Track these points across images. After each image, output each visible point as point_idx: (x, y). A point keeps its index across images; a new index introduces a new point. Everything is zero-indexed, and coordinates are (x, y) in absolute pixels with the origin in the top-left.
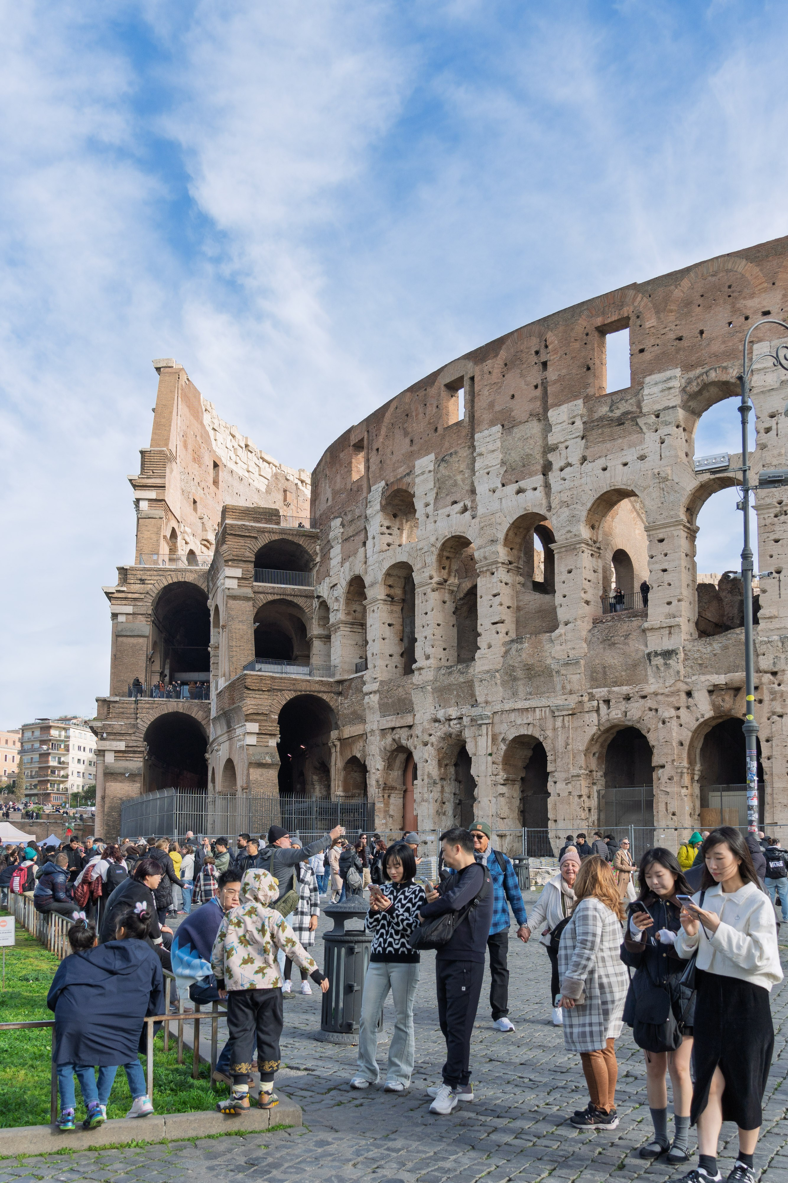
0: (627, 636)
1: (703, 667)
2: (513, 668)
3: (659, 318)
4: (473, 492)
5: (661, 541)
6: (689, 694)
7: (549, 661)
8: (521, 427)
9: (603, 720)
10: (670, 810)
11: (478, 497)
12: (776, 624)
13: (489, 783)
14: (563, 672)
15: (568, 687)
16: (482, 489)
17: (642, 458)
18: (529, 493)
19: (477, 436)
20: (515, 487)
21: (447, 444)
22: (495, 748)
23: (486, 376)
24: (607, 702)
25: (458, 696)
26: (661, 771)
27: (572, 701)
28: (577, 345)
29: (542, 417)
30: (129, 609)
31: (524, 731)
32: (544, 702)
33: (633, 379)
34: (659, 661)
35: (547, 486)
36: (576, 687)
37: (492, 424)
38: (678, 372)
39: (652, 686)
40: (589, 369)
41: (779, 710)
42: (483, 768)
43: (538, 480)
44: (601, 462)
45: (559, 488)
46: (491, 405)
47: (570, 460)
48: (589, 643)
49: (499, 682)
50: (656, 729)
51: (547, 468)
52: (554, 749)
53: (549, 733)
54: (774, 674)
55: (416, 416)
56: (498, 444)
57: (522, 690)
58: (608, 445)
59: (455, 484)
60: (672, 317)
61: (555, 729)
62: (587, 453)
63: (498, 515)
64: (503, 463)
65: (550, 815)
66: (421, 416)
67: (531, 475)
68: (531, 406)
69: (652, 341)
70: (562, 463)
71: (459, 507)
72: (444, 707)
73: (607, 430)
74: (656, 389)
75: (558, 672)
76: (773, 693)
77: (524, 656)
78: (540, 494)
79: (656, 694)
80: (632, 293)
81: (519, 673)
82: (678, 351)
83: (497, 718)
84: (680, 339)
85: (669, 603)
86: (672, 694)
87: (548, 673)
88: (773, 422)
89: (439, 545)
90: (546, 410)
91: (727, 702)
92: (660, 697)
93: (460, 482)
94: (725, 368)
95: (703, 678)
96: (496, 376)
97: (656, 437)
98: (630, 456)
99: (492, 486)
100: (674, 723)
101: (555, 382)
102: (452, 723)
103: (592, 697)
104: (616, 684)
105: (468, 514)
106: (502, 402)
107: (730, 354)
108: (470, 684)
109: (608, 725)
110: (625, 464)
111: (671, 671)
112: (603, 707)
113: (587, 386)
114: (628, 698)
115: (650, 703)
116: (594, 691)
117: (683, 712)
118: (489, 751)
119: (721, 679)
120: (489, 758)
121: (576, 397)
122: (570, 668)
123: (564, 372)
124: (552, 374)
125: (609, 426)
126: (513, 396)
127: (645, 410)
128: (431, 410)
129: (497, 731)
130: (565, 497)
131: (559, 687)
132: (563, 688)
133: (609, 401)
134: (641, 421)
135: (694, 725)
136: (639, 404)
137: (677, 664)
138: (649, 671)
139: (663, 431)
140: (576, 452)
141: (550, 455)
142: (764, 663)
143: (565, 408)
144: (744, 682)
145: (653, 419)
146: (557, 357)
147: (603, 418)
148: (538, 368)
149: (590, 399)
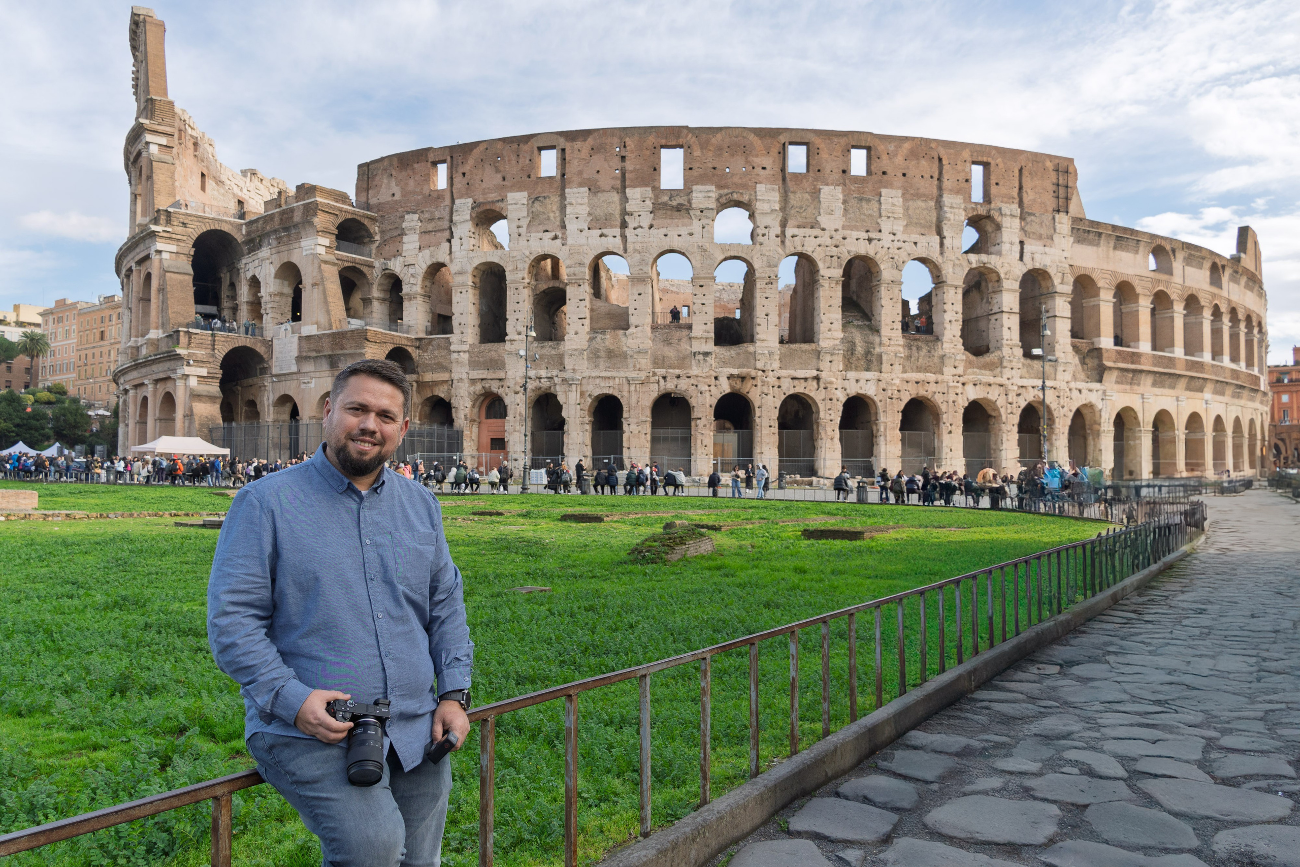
0: (680, 340)
1: (724, 363)
2: (598, 350)
3: (702, 152)
4: (564, 227)
5: (701, 286)
6: (716, 378)
7: (625, 349)
8: (605, 194)
9: (662, 388)
10: (704, 444)
11: (568, 232)
12: (765, 344)
13: (578, 421)
14: (635, 356)
15: (638, 366)
16: (572, 226)
17: (691, 234)
18: (610, 239)
19: (567, 190)
20: (599, 232)
21: (539, 189)
22: (583, 401)
23: (576, 152)
24: (664, 378)
25: (549, 363)
26: (698, 421)
27: (643, 375)
28: (648, 153)
29: (622, 190)
30: (174, 248)
31: (606, 391)
32: (622, 374)
33: (685, 185)
34: (701, 357)
35: (624, 237)
36: (643, 367)
37: (581, 185)
38: (713, 188)
39: (695, 371)
40: (655, 169)
41: (766, 391)
42: (573, 412)
43: (617, 231)
44: (664, 231)
45: (634, 240)
46: (580, 173)
47: (642, 224)
48: (653, 340)
49: (585, 357)
50: (697, 396)
51: (624, 225)
52: (629, 404)
53: (625, 394)
54: (763, 371)
55: (509, 161)
56: (586, 200)
57: (602, 364)
58: (669, 221)
59: (548, 219)
60: (710, 154)
61: (629, 392)
62: (654, 223)
63: (585, 248)
64: (589, 214)
65: (625, 444)
66: (514, 162)
67: (612, 227)
68: (613, 182)
69: (698, 165)
70: (636, 225)
71: (552, 234)
72: (535, 369)
73: (669, 212)
74: (700, 195)
75: (631, 356)
76: (763, 381)
77: (607, 343)
78: (618, 240)
79: (697, 376)
80: (685, 131)
81: (602, 354)
82: (714, 175)
83: (584, 381)
84: (714, 168)
85: (706, 324)
86: (707, 377)
87: (624, 356)
89: (532, 258)
90: (624, 187)
91: (738, 385)
92: (699, 379)
93: (552, 218)
94: (742, 194)
95: (725, 370)
96: (585, 152)
97: (700, 223)
98: (684, 231)
99: (581, 228)
100: (708, 394)
101: (631, 172)
102: (542, 380)
103: (654, 374)
104: (670, 367)
105: (558, 242)
106: (589, 173)
107: (745, 186)
108: (561, 357)
109: (664, 392)
110: (679, 236)
111: (708, 364)
112: (662, 380)
113: (654, 180)
114: (678, 377)
115: (692, 381)
116: (656, 370)
117: (712, 388)
118: (578, 402)
119: (735, 372)
120: (578, 407)
121: (646, 186)
122: (641, 355)
123: (638, 167)
124: (629, 165)
125: (671, 210)
126: (598, 172)
127: (694, 206)
128: (524, 161)
129: (584, 389)
130: (638, 247)
131: (631, 365)
132: (635, 366)
133: (669, 194)
134: (692, 212)
135: (719, 396)
136: (689, 202)
137: (711, 360)
138: (693, 362)
139: (704, 221)
140: (646, 220)
141: (627, 217)
142: (759, 365)
143: (638, 190)
144: (748, 374)
145: (698, 213)
146: (633, 156)
147: (665, 204)
148: (619, 158)
149: (656, 189)
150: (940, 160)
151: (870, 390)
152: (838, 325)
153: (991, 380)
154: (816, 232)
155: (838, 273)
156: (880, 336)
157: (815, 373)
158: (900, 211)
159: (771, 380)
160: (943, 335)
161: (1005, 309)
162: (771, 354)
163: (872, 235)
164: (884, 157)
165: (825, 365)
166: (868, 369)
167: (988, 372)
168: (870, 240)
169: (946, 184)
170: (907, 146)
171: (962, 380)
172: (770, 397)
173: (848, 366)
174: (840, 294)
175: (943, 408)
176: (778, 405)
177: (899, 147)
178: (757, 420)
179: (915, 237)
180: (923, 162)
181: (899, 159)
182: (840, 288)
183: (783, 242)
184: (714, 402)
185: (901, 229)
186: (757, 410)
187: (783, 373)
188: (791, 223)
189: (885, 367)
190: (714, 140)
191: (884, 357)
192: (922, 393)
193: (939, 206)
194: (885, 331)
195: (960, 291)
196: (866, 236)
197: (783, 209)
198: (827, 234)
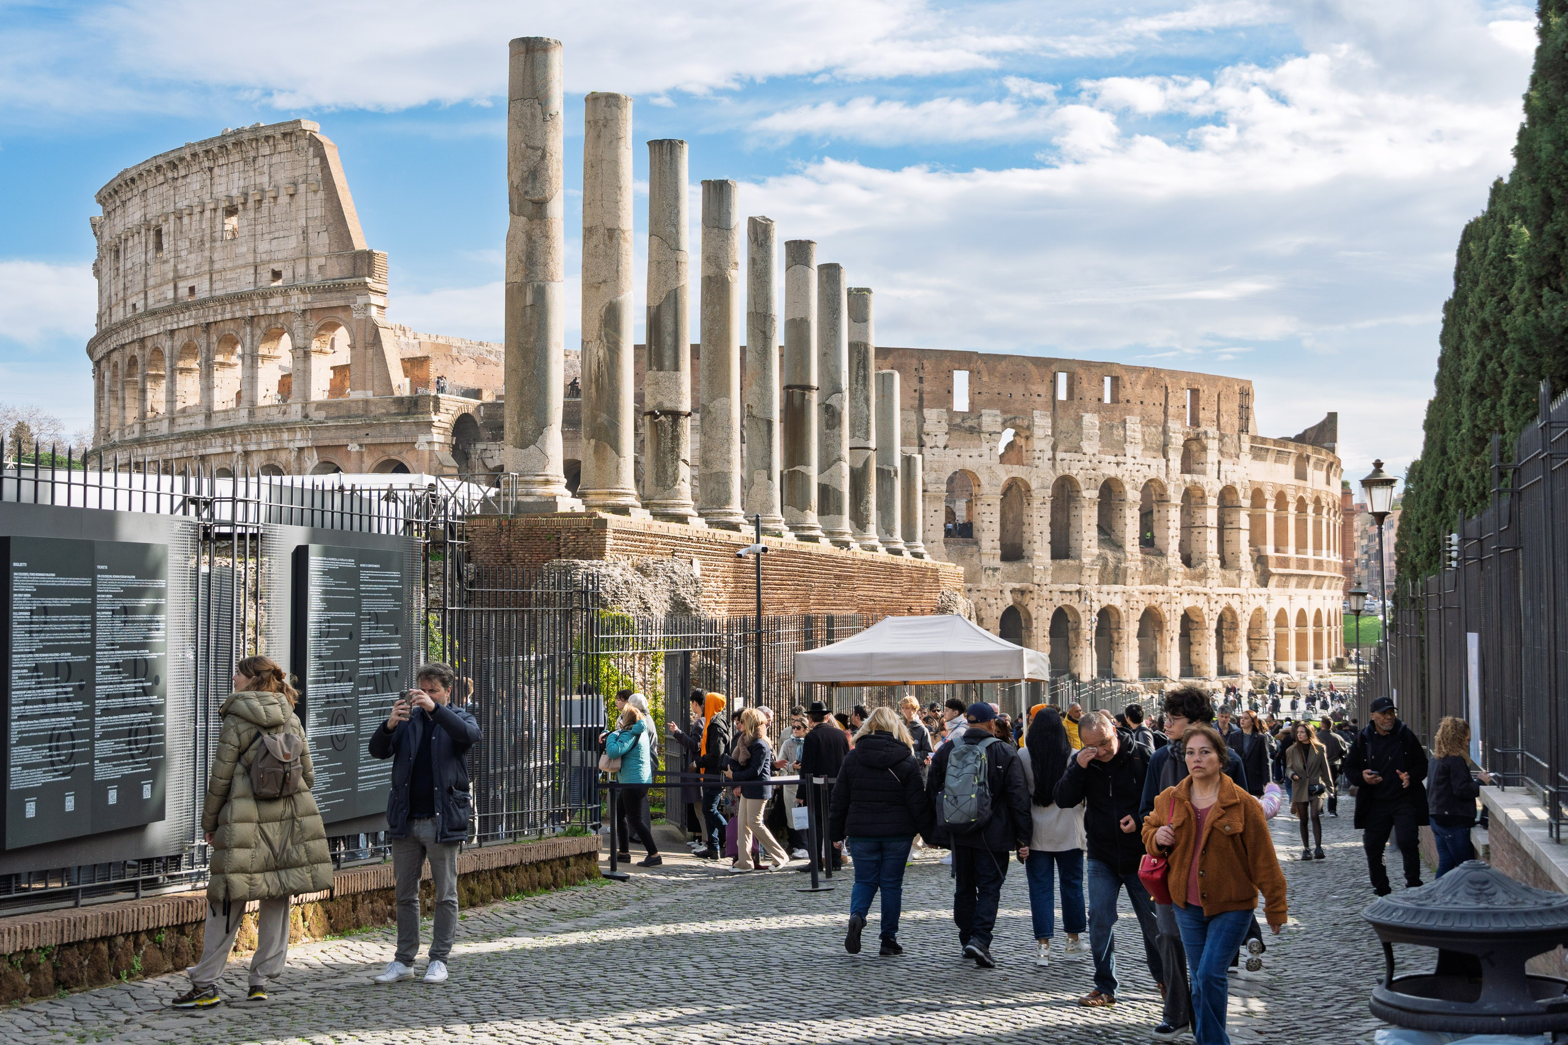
0: (972, 556)
1: (1009, 578)
3: (990, 378)
5: (989, 507)
6: (1002, 592)
8: (904, 412)
12: (1039, 560)
17: (981, 457)
28: (943, 375)
29: (920, 411)
33: (971, 407)
34: (990, 572)
35: (922, 456)
38: (998, 412)
39: (984, 585)
40: (949, 391)
41: (1041, 604)
43: (916, 449)
44: (957, 451)
45: (931, 460)
47: (937, 444)
51: (922, 444)
54: (1039, 585)
58: (962, 442)
60: (996, 380)
62: (948, 443)
67: (911, 445)
68: (912, 402)
69: (985, 390)
70: (932, 444)
73: (962, 434)
74: (988, 419)
76: (1039, 595)
79: (986, 590)
80: (975, 357)
82: (999, 400)
84: (999, 394)
85: (993, 541)
86: (995, 592)
88: (1040, 455)
90: (922, 408)
91: (1019, 598)
92: (988, 592)
94: (1022, 419)
95: (1009, 584)
97: (988, 446)
98: (975, 453)
100: (995, 607)
101: (929, 393)
107: (1024, 412)
110: (971, 458)
111: (995, 579)
113: (948, 402)
115: (982, 594)
117: (999, 601)
119: (1017, 586)
121: (942, 407)
123: (934, 388)
124: (927, 387)
125: (964, 432)
127: (982, 429)
130: (934, 465)
133: (959, 416)
134: (981, 436)
135: (1004, 609)
136: (979, 425)
137: (998, 575)
138: (983, 577)
139: (992, 444)
140: (942, 440)
141: (924, 437)
142: (1036, 580)
143: (935, 411)
144: (1027, 588)
145: (987, 436)
146: (930, 377)
147: (958, 425)
148: (916, 380)
149: (950, 410)
150: (1166, 388)
151: (1117, 602)
152: (1095, 542)
153: (1200, 589)
154: (1079, 456)
155: (1095, 494)
156: (1124, 552)
157: (1078, 587)
158: (1139, 436)
159: (1046, 594)
160: (1167, 550)
161: (1209, 524)
162: (1045, 569)
163: (1121, 459)
164: (1128, 386)
165: (1085, 579)
166: (1115, 583)
167: (1196, 583)
168: (1118, 464)
169: (1171, 410)
170: (1144, 376)
171: (1180, 590)
172: (1044, 609)
173: (1102, 581)
174: (1096, 513)
175: (1167, 615)
176: (1050, 617)
177: (1138, 377)
178: (1035, 631)
179: (1149, 460)
180: (1156, 391)
181: (1138, 389)
182: (1096, 508)
183: (1054, 465)
184: (1000, 614)
185: (1140, 452)
186: (1034, 622)
187: (1055, 587)
188: (1061, 447)
189: (1129, 580)
190: (999, 368)
191: (1129, 572)
192: (1154, 603)
193: (1165, 432)
194: (1128, 548)
195: (1179, 509)
196: (1113, 459)
197: (1053, 435)
198: (1087, 458)
